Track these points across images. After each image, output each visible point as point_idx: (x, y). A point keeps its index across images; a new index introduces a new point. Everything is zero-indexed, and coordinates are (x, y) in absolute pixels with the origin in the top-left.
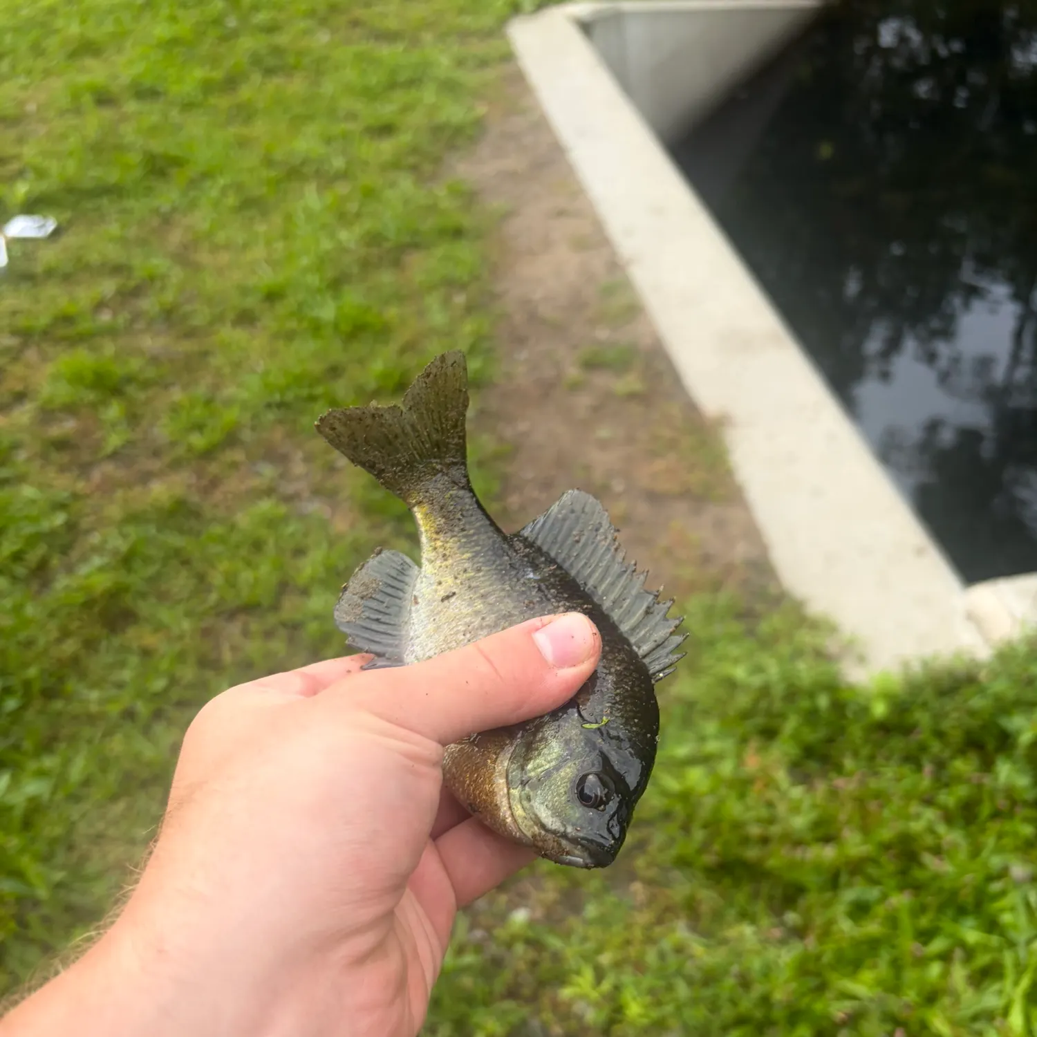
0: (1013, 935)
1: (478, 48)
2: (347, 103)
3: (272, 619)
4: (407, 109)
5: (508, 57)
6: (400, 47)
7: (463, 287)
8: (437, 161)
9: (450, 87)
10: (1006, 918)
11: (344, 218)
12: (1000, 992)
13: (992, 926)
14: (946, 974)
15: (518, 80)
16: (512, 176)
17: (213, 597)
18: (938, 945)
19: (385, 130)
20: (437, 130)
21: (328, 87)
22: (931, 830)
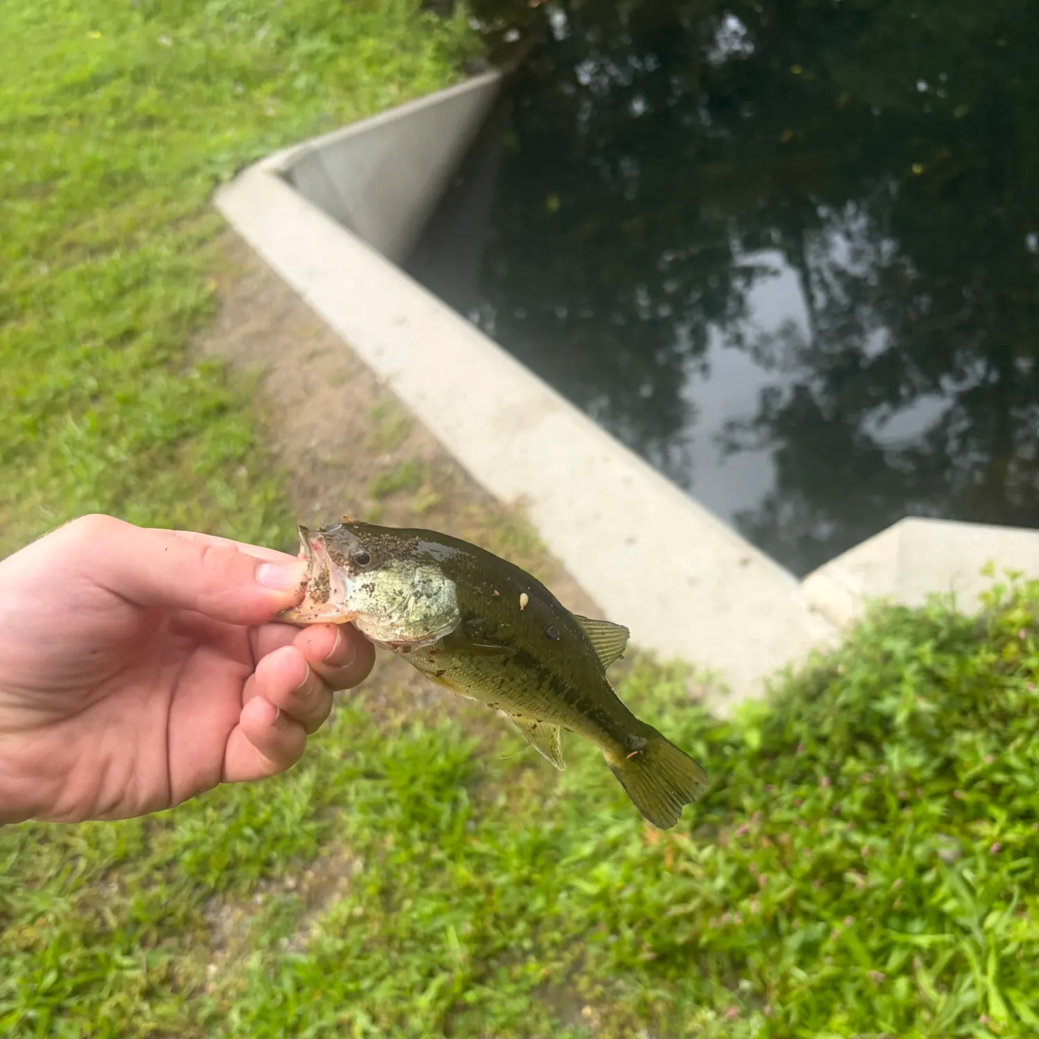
0: (962, 920)
1: (194, 229)
2: (81, 325)
3: (145, 866)
4: (141, 309)
5: (223, 228)
6: (117, 255)
7: (241, 460)
8: (184, 347)
9: (178, 275)
10: (950, 906)
11: (106, 435)
12: (973, 986)
13: (940, 920)
14: (914, 987)
15: (239, 245)
16: (259, 336)
17: (82, 864)
18: (896, 960)
19: (129, 335)
20: (175, 319)
21: (60, 316)
22: (846, 844)
